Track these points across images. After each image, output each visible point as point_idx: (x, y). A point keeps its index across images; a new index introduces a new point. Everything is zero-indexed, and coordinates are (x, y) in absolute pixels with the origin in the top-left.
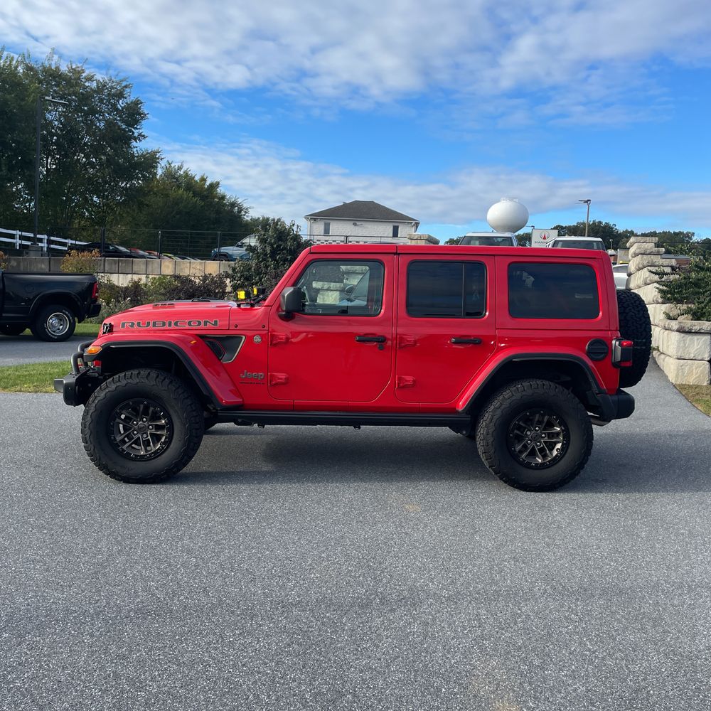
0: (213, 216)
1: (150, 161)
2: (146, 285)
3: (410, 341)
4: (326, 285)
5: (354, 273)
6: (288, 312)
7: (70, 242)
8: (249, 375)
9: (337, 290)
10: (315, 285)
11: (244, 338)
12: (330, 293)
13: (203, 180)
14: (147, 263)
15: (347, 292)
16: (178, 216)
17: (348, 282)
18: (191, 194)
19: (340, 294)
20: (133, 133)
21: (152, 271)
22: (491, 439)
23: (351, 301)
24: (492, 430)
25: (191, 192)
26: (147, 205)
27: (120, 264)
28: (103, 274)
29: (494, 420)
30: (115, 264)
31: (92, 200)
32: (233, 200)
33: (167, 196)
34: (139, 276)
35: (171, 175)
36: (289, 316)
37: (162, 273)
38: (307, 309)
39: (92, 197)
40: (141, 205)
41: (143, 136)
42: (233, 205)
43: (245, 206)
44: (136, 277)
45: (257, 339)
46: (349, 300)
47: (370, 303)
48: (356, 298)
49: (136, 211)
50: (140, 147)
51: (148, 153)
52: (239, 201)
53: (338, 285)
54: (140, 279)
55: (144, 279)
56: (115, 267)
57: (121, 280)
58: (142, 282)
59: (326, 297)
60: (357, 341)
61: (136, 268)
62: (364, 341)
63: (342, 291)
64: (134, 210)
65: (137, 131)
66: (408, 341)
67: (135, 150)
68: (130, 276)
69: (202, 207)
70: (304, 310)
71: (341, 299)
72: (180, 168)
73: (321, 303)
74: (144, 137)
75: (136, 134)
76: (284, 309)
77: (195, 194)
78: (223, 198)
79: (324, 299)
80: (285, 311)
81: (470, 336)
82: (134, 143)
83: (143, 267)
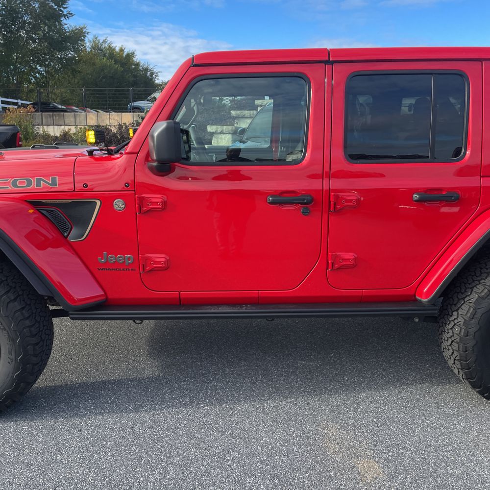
0: (132, 79)
1: (78, 35)
2: (74, 134)
3: (350, 201)
4: (219, 128)
5: (244, 117)
6: (162, 162)
7: (20, 102)
8: (112, 258)
9: (229, 133)
10: (210, 129)
11: (98, 203)
12: (223, 136)
13: (122, 50)
14: (75, 116)
15: (239, 134)
16: (104, 80)
17: (238, 126)
18: (113, 62)
19: (232, 136)
20: (63, 12)
21: (80, 122)
22: (471, 343)
23: (244, 142)
24: (475, 329)
25: (113, 61)
26: (79, 72)
27: (54, 117)
28: (38, 126)
29: (478, 316)
30: (50, 117)
31: (36, 68)
32: (146, 66)
33: (94, 64)
34: (70, 127)
35: (96, 47)
36: (165, 168)
37: (88, 124)
38: (194, 156)
39: (36, 66)
40: (74, 71)
41: (70, 14)
42: (146, 70)
43: (155, 70)
44: (67, 128)
45: (119, 205)
46: (241, 141)
47: (274, 145)
48: (248, 139)
49: (71, 76)
50: (69, 24)
51: (77, 29)
52: (151, 67)
53: (230, 128)
54: (70, 130)
55: (73, 130)
56: (50, 121)
57: (55, 131)
58: (71, 132)
59: (219, 140)
60: (271, 203)
61: (67, 121)
62: (280, 203)
63: (234, 133)
64: (69, 76)
65: (66, 10)
66: (348, 201)
67: (66, 26)
68: (63, 127)
69: (122, 72)
70: (188, 158)
71: (234, 141)
72: (105, 41)
73: (216, 145)
74: (72, 15)
75: (65, 13)
76: (155, 157)
77: (116, 62)
78: (138, 64)
79: (218, 141)
80: (157, 161)
81: (439, 190)
82: (64, 21)
83: (72, 119)
